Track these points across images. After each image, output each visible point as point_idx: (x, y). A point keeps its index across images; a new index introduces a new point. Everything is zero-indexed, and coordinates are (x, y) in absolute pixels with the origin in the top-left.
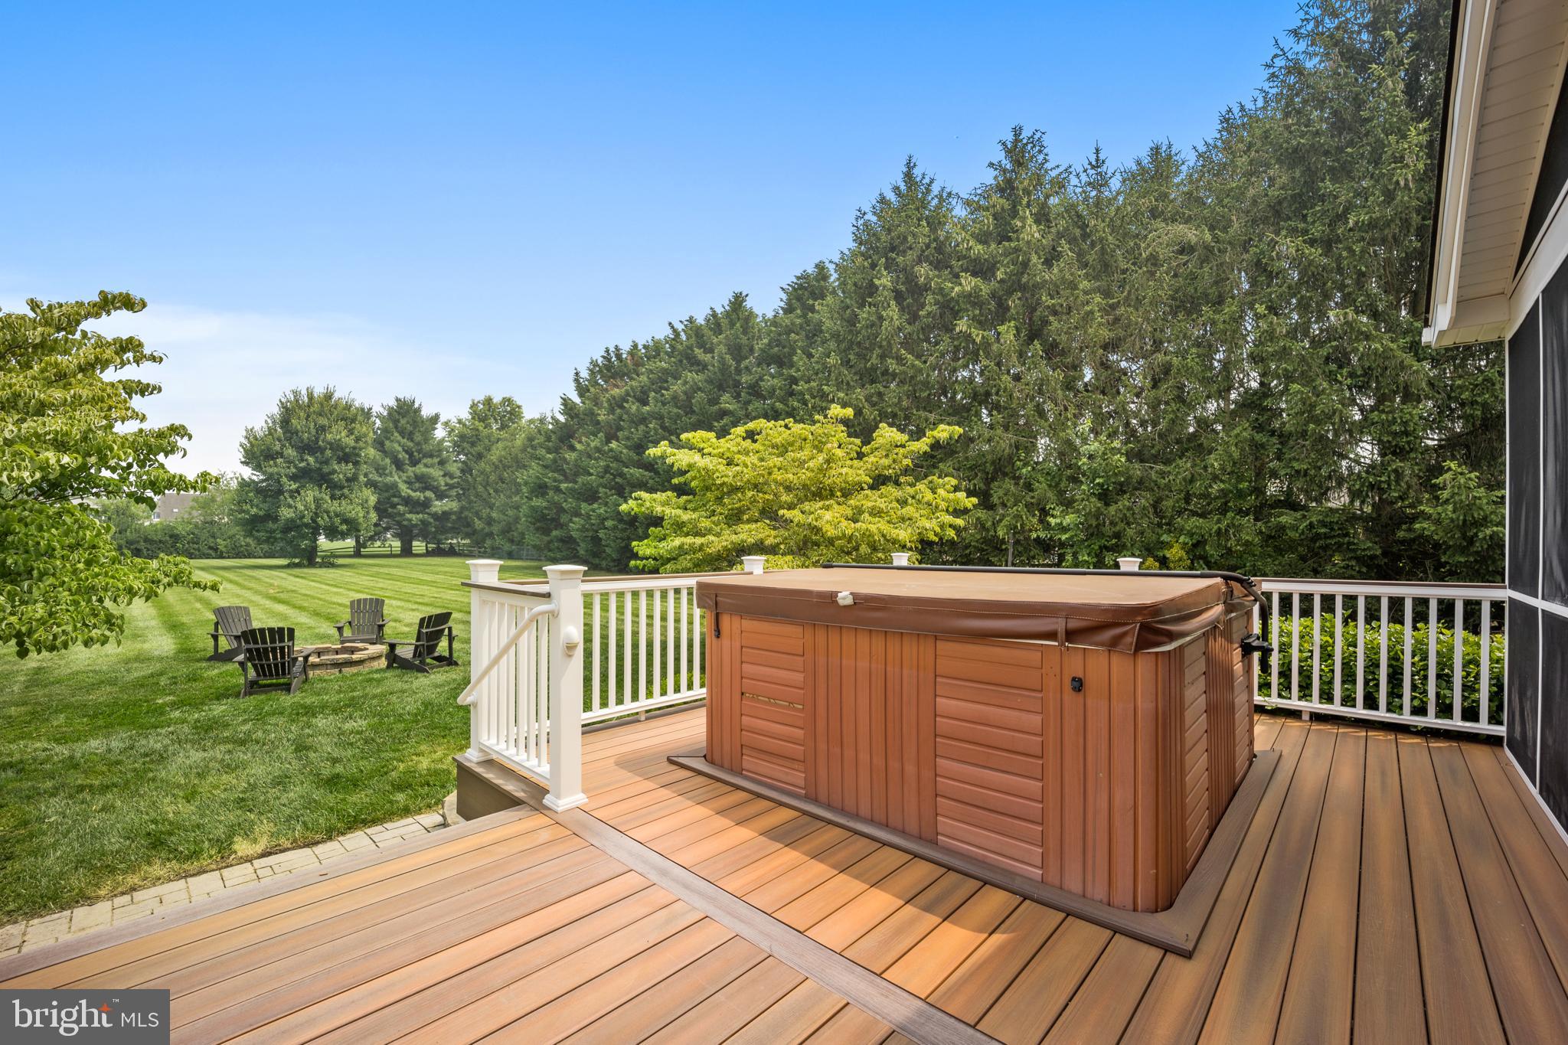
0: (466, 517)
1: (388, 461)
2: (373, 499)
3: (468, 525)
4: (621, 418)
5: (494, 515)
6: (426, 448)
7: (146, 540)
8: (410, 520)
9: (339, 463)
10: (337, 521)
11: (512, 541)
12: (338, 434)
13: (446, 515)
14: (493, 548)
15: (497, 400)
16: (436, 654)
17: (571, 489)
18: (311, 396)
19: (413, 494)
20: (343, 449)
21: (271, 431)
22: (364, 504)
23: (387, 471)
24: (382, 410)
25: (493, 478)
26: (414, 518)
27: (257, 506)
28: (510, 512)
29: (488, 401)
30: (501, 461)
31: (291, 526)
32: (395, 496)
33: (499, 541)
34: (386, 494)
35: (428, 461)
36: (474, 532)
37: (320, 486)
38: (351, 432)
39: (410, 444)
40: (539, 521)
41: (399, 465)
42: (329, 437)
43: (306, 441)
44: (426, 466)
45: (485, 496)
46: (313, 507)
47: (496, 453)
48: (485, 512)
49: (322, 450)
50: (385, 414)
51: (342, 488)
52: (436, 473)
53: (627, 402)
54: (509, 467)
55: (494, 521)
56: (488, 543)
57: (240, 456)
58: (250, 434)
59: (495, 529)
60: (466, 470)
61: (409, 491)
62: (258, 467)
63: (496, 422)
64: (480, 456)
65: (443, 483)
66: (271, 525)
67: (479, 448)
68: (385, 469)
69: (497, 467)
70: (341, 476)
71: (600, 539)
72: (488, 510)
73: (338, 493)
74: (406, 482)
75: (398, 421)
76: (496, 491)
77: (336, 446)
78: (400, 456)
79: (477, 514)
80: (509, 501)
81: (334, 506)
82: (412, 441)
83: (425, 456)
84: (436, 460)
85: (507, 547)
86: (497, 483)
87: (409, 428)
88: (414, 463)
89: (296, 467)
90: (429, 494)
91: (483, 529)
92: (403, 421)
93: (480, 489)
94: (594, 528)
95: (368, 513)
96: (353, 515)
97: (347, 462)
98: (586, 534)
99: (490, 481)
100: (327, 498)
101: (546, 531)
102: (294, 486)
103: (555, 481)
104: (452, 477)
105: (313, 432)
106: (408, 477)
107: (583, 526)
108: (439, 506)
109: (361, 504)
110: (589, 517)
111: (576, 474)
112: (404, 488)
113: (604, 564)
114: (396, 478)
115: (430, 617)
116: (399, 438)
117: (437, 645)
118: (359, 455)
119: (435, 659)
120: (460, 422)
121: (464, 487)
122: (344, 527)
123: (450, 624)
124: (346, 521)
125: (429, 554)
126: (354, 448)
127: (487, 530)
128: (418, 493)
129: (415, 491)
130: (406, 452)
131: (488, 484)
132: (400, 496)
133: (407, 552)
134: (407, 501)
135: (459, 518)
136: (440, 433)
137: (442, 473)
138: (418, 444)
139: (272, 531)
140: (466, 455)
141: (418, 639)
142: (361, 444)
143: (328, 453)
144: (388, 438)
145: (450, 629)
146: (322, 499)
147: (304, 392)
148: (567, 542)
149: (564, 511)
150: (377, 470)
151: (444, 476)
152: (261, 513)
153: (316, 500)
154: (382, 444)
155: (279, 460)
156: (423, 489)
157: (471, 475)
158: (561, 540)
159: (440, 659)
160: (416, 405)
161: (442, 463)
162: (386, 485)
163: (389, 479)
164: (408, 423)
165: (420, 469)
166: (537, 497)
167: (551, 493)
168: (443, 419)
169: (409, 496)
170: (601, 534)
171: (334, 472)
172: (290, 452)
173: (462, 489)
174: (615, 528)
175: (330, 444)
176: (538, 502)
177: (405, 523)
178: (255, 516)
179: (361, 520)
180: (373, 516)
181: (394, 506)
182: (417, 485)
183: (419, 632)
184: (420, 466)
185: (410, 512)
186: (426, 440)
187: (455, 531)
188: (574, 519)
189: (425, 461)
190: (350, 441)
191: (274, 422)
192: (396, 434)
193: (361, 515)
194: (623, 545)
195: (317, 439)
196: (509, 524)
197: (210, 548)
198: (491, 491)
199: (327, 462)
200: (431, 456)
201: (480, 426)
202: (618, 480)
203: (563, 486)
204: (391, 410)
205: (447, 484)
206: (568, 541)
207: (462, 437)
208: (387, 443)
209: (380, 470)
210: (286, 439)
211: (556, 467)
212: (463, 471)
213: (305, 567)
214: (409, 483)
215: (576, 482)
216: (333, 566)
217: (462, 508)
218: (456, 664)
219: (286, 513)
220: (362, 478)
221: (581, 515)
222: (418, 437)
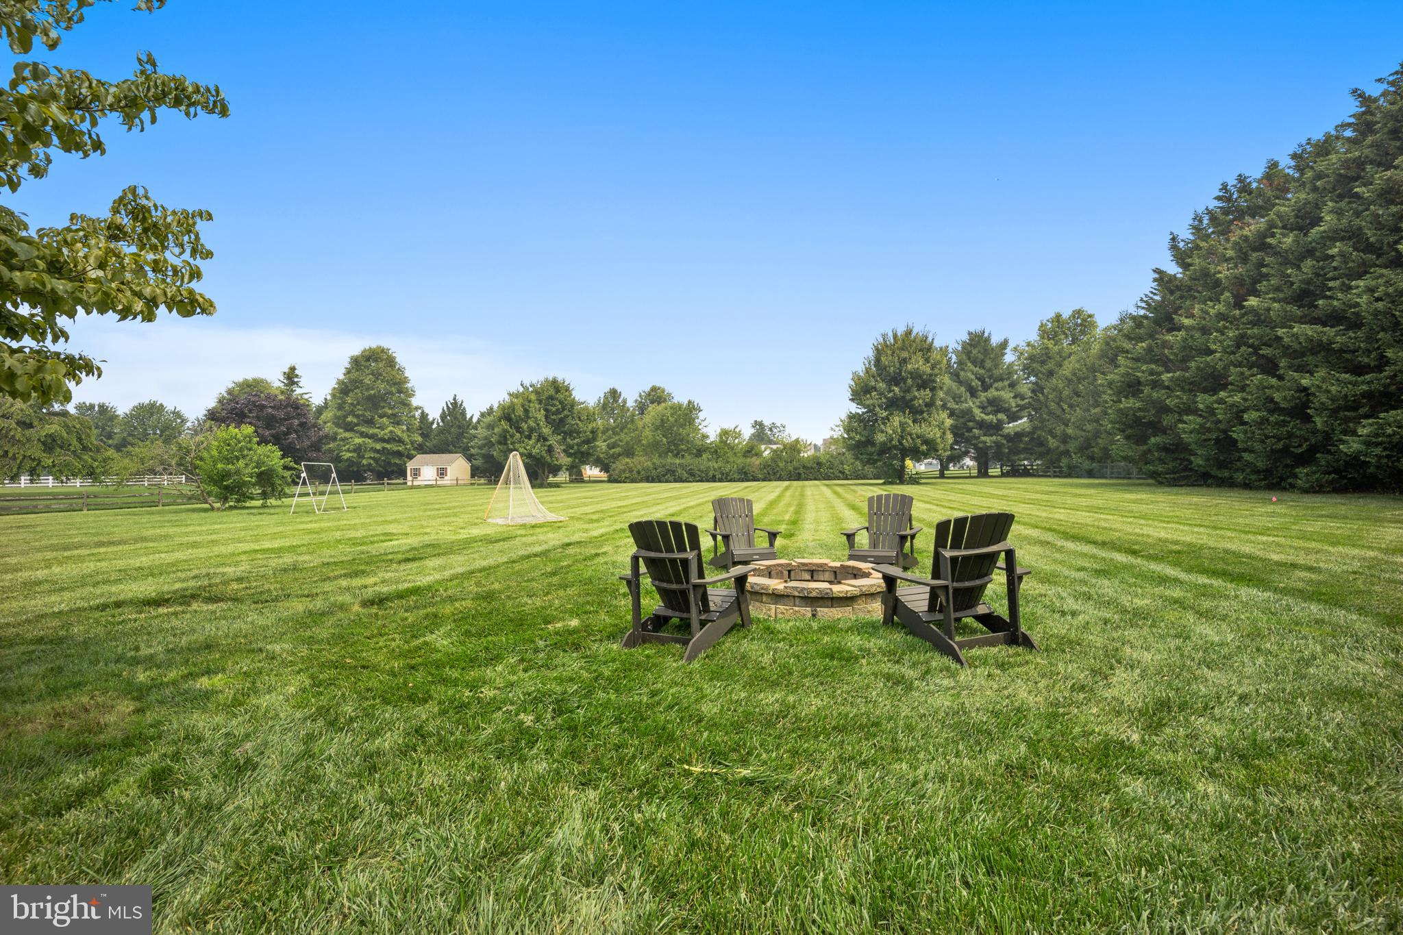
0: (1039, 437)
1: (963, 389)
2: (949, 422)
3: (1041, 444)
4: (1261, 264)
5: (1070, 431)
6: (996, 372)
7: (804, 467)
8: (985, 442)
9: (918, 390)
10: (919, 441)
11: (1092, 458)
12: (917, 363)
13: (1019, 435)
14: (1070, 467)
15: (1066, 314)
16: (981, 609)
17: (1178, 379)
18: (895, 336)
19: (986, 417)
20: (921, 376)
21: (867, 371)
22: (940, 425)
23: (963, 399)
24: (956, 345)
25: (1066, 393)
26: (988, 440)
27: (860, 434)
28: (1088, 427)
29: (1058, 317)
30: (1075, 374)
31: (885, 449)
32: (970, 421)
33: (1076, 459)
34: (962, 420)
35: (1000, 384)
36: (1049, 451)
37: (904, 413)
38: (927, 360)
39: (982, 371)
40: (1131, 427)
41: (973, 392)
42: (909, 367)
43: (892, 374)
44: (997, 389)
45: (1059, 412)
46: (899, 430)
47: (1068, 369)
48: (1059, 429)
49: (904, 380)
50: (960, 348)
51: (922, 412)
52: (1007, 395)
53: (1273, 235)
54: (1084, 379)
55: (1070, 437)
56: (1064, 462)
57: (848, 395)
58: (854, 373)
59: (1072, 446)
60: (1037, 389)
61: (983, 415)
62: (860, 403)
63: (1067, 337)
64: (1051, 373)
65: (1014, 405)
66: (870, 449)
67: (1050, 365)
68: (960, 397)
69: (1070, 381)
70: (921, 401)
71: (1236, 441)
72: (1063, 427)
73: (918, 417)
74: (979, 407)
75: (971, 352)
76: (1071, 406)
77: (916, 375)
78: (973, 384)
79: (1051, 433)
80: (1087, 414)
81: (916, 429)
82: (984, 368)
83: (996, 381)
84: (1006, 383)
85: (1087, 465)
86: (1071, 399)
87: (981, 356)
88: (986, 388)
89: (886, 397)
90: (1001, 416)
91: (1058, 448)
92: (975, 352)
93: (1053, 406)
94: (1222, 426)
95: (944, 433)
96: (931, 436)
97: (925, 389)
98: (1208, 436)
99: (1063, 396)
100: (910, 422)
101: (1141, 440)
102: (885, 414)
103: (1152, 374)
104: (1023, 398)
105: (897, 365)
106: (981, 402)
107: (1202, 426)
108: (1011, 427)
109: (938, 427)
110: (1212, 411)
111: (1185, 360)
112: (977, 411)
113: (1240, 477)
114: (971, 404)
115: (960, 522)
116: (972, 367)
117: (982, 587)
118: (934, 381)
119: (979, 618)
120: (1028, 344)
121: (1036, 404)
122: (925, 447)
123: (1010, 542)
124: (926, 442)
125: (1003, 475)
126: (931, 375)
127: (1062, 448)
128: (991, 416)
129: (987, 414)
130: (979, 379)
131: (1061, 399)
132: (974, 421)
133: (983, 473)
134: (981, 425)
135: (1032, 439)
136: (1009, 357)
137: (1012, 395)
138: (989, 370)
139: (871, 454)
140: (1036, 376)
141: (936, 574)
142: (936, 371)
143: (910, 381)
144: (962, 369)
145: (1010, 554)
146: (906, 423)
147: (890, 335)
148: (1173, 452)
149: (1167, 410)
150: (954, 398)
151: (1015, 397)
152: (863, 439)
153: (902, 425)
154: (957, 375)
155: (874, 394)
156: (996, 412)
157: (1043, 393)
158: (1165, 449)
159: (989, 621)
160: (986, 335)
161: (1012, 385)
162: (962, 411)
163: (964, 406)
164: (979, 352)
165: (992, 393)
166: (1126, 397)
167: (1147, 390)
168: (1011, 345)
169: (983, 420)
170: (1237, 434)
171: (915, 398)
172: (882, 385)
173: (1034, 409)
174: (1263, 422)
175: (911, 373)
176: (1129, 403)
177: (980, 445)
178: (859, 441)
179: (939, 440)
180: (950, 438)
181: (969, 430)
182: (989, 409)
183: (937, 557)
184: (992, 390)
185: (985, 435)
186: (996, 366)
187: (1028, 451)
188: (1185, 418)
189: (996, 385)
190: (927, 369)
191: (870, 363)
192: (969, 364)
193: (938, 435)
194: (1280, 445)
195: (901, 371)
196: (1087, 440)
197: (840, 472)
198: (1065, 407)
199: (908, 390)
200: (1002, 380)
201: (1050, 344)
202: (1265, 351)
203: (1166, 377)
204: (964, 345)
205: (1018, 406)
206: (1177, 449)
207: (1032, 358)
208: (962, 373)
209: (957, 398)
210: (879, 375)
211: (1151, 356)
212: (1033, 391)
213: (897, 484)
214: (983, 408)
215: (1187, 369)
216: (918, 483)
217: (1035, 429)
218: (1027, 643)
219: (880, 438)
220: (939, 403)
221: (1197, 409)
222: (988, 364)
